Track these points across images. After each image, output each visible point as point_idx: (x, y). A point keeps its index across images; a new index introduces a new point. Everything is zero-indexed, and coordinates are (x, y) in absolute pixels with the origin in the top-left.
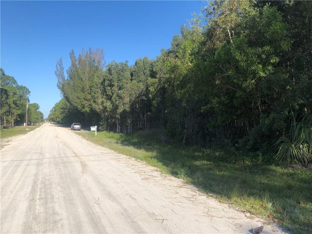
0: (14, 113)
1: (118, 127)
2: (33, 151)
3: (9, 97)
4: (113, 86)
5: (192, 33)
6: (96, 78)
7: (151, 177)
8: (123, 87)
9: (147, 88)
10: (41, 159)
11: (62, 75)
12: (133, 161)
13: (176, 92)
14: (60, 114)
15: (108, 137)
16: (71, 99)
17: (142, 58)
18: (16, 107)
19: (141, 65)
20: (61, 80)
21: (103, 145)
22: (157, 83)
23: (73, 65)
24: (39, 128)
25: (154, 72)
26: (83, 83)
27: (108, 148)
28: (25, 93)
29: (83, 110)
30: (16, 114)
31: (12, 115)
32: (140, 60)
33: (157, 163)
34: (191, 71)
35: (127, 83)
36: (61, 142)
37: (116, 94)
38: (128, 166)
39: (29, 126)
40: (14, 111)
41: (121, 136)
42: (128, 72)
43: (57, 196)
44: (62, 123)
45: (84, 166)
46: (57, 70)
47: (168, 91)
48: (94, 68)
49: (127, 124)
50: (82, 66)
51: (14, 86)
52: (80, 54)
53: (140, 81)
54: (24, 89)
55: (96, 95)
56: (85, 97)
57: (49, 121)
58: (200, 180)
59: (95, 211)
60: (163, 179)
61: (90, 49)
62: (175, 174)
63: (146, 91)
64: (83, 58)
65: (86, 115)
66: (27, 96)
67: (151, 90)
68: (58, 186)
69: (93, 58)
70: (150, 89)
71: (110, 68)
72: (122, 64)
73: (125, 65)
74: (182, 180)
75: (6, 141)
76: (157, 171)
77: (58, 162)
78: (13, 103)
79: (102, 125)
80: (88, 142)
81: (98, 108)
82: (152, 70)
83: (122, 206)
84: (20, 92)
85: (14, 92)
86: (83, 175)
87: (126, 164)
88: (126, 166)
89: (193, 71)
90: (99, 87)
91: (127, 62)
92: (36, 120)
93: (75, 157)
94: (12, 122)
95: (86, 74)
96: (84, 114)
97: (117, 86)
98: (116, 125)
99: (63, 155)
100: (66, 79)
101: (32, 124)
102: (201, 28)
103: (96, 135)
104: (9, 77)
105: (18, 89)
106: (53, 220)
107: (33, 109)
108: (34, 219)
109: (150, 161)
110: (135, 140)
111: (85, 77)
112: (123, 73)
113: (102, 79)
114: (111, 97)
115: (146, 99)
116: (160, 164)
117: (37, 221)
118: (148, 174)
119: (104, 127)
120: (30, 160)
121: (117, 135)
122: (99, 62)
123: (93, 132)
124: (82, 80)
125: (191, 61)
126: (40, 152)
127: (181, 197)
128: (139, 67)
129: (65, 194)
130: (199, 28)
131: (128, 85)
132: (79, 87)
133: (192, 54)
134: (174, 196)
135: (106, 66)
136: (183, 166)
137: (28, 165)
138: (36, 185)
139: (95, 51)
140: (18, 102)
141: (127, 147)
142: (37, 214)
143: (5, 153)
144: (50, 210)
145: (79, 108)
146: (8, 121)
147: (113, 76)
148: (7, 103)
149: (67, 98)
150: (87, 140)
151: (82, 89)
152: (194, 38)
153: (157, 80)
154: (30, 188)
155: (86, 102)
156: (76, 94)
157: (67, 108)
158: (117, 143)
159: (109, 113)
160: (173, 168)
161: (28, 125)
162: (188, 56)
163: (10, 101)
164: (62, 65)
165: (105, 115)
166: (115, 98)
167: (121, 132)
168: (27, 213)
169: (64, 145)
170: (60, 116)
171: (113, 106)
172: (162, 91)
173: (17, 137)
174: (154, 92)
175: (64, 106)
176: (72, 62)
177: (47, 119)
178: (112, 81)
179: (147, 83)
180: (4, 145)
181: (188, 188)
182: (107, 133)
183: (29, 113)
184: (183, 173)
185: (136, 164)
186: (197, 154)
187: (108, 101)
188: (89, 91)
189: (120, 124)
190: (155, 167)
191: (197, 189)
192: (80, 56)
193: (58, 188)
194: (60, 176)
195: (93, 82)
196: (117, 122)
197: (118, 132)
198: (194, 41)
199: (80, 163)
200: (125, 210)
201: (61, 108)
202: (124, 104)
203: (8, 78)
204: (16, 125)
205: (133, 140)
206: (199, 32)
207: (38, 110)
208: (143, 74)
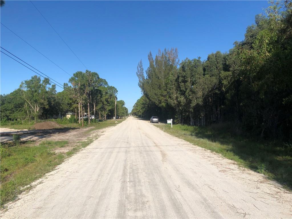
0: (106, 109)
1: (192, 120)
2: (121, 140)
3: (102, 96)
4: (186, 81)
5: (269, 22)
6: (171, 76)
7: (228, 169)
8: (196, 82)
9: (220, 82)
10: (128, 147)
11: (142, 75)
12: (208, 153)
13: (253, 84)
14: (141, 109)
15: (182, 130)
16: (150, 95)
17: (215, 53)
18: (108, 104)
19: (214, 59)
20: (141, 80)
21: (179, 137)
22: (231, 76)
23: (151, 65)
24: (125, 121)
25: (227, 66)
26: (159, 81)
27: (184, 140)
28: (114, 92)
29: (160, 105)
30: (107, 109)
31: (105, 111)
32: (213, 55)
33: (234, 157)
34: (269, 61)
35: (200, 78)
36: (143, 133)
37: (189, 89)
38: (204, 157)
39: (117, 120)
40: (106, 107)
41: (195, 128)
42: (201, 67)
43: (143, 181)
44: (142, 117)
45: (164, 155)
46: (138, 72)
47: (243, 83)
48: (169, 67)
49: (200, 118)
50: (159, 66)
51: (106, 87)
52: (157, 55)
53: (213, 75)
54: (113, 89)
55: (171, 91)
56: (162, 93)
57: (133, 115)
58: (284, 176)
59: (177, 198)
60: (242, 172)
61: (165, 50)
62: (254, 168)
63: (219, 84)
64: (159, 59)
65: (163, 109)
66: (116, 94)
67: (225, 83)
68: (144, 171)
69: (168, 58)
70: (223, 82)
71: (184, 66)
72: (195, 60)
73: (198, 61)
74: (263, 175)
75: (101, 132)
76: (234, 164)
77: (141, 150)
78: (106, 101)
79: (177, 118)
80: (166, 134)
81: (173, 102)
82: (226, 64)
83: (201, 195)
84: (110, 92)
85: (106, 91)
86: (163, 164)
87: (202, 156)
88: (202, 157)
89: (271, 61)
90: (173, 84)
91: (199, 58)
92: (123, 114)
93: (156, 147)
94: (105, 117)
95: (163, 73)
96: (161, 108)
97: (191, 81)
98: (190, 118)
99: (145, 145)
100: (145, 78)
101: (119, 118)
102: (280, 15)
103: (172, 127)
104: (102, 79)
105: (109, 89)
106: (142, 201)
107: (120, 105)
108: (127, 198)
109: (226, 154)
110: (209, 133)
111: (162, 76)
112: (195, 69)
113: (176, 76)
114: (185, 92)
115: (219, 92)
116: (237, 157)
117: (129, 200)
118: (225, 166)
119: (178, 120)
120: (120, 148)
121: (191, 128)
122: (173, 61)
123: (169, 125)
124: (159, 78)
125: (269, 51)
126: (127, 141)
127: (263, 193)
128: (211, 62)
129: (150, 180)
130: (277, 15)
131: (201, 80)
132: (157, 84)
133: (269, 44)
134: (255, 191)
135: (180, 64)
136: (263, 160)
137: (118, 152)
138: (126, 169)
139: (169, 51)
140: (109, 100)
141: (202, 140)
142: (129, 194)
143: (102, 141)
144: (138, 192)
145: (157, 104)
146: (102, 115)
147: (186, 72)
148: (101, 101)
149: (146, 95)
150: (164, 131)
151: (158, 87)
152: (272, 27)
153: (230, 73)
154: (122, 171)
155: (163, 98)
156: (154, 91)
157: (147, 103)
158: (192, 135)
159: (183, 107)
160: (252, 162)
161: (117, 118)
162: (266, 46)
163: (103, 99)
164: (142, 66)
165: (179, 109)
166: (189, 93)
167: (195, 125)
168: (121, 193)
169: (146, 136)
170: (141, 110)
171: (186, 100)
172: (236, 84)
173: (109, 128)
174: (228, 85)
175: (144, 102)
176: (150, 63)
177: (130, 114)
178: (185, 78)
179: (220, 76)
180: (100, 135)
181: (270, 184)
182: (181, 126)
183: (117, 109)
184: (263, 168)
185: (212, 156)
186: (278, 148)
187: (182, 96)
188: (165, 87)
189: (193, 117)
190: (231, 160)
191: (280, 186)
192: (156, 57)
193: (143, 173)
194: (144, 163)
195: (168, 80)
196: (191, 115)
197: (192, 125)
198: (272, 29)
199: (160, 152)
200: (205, 200)
201: (142, 104)
202: (197, 98)
203: (102, 81)
204: (108, 119)
205: (207, 132)
206: (278, 19)
207: (124, 106)
208: (216, 68)
